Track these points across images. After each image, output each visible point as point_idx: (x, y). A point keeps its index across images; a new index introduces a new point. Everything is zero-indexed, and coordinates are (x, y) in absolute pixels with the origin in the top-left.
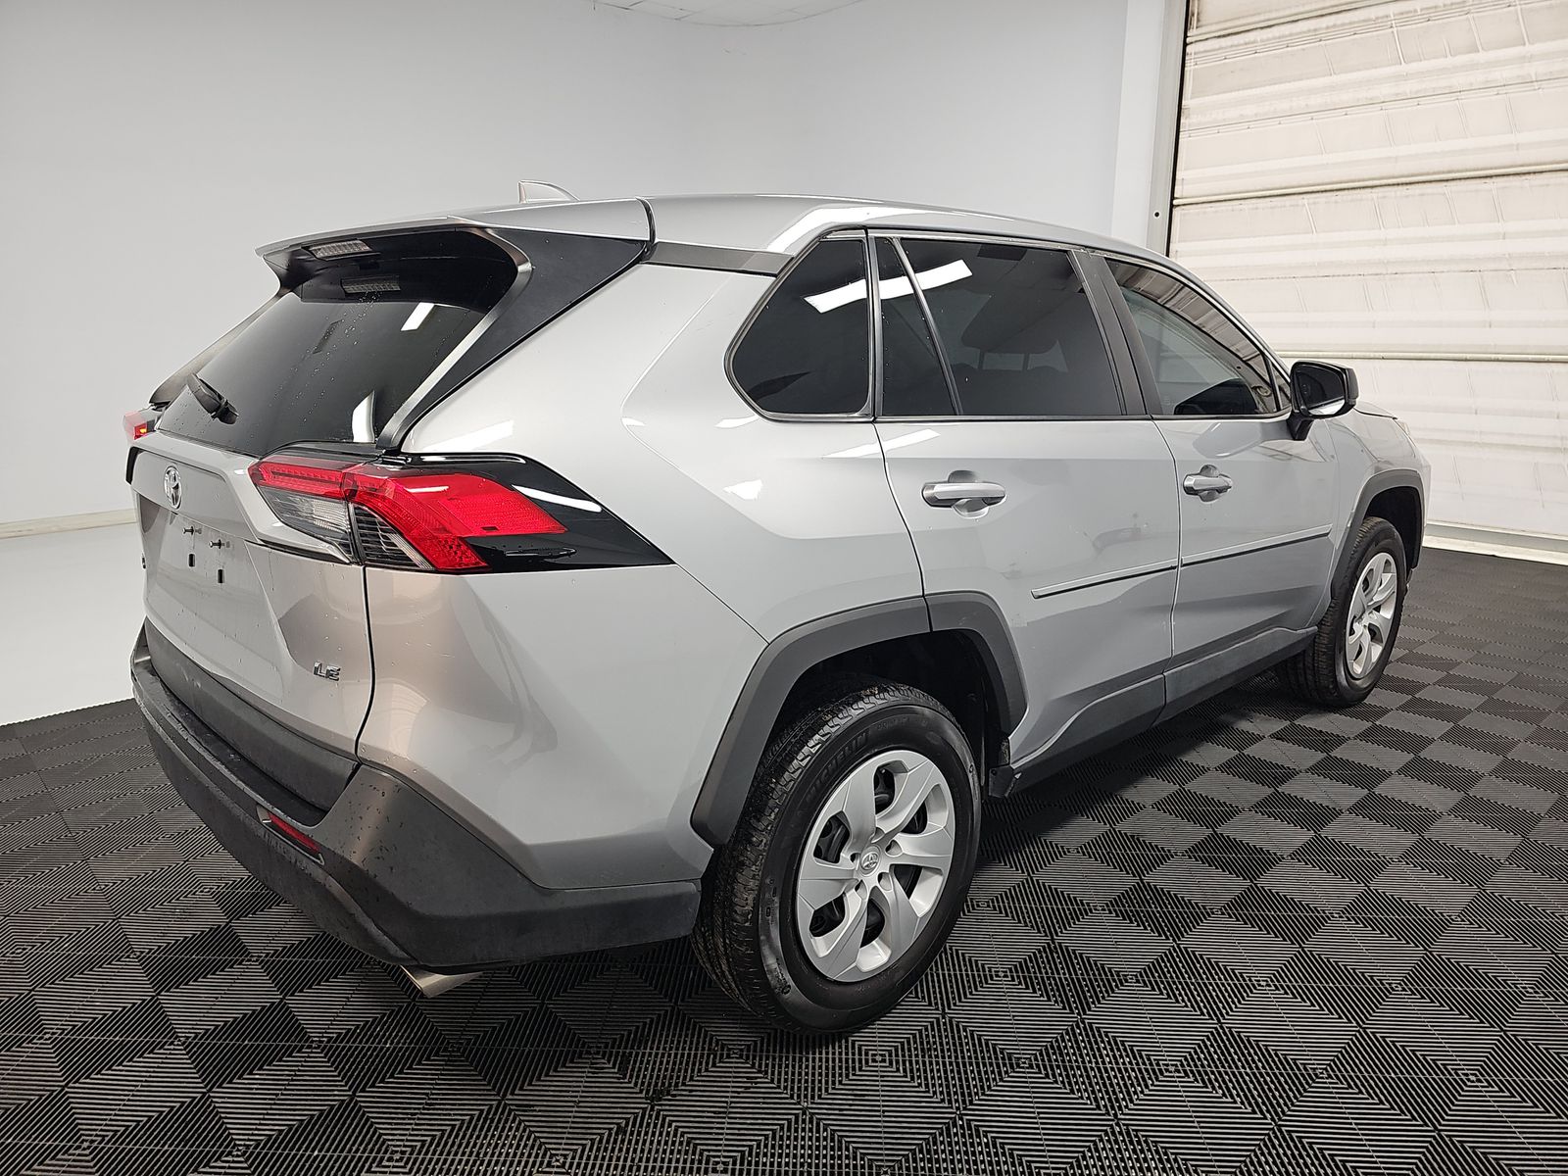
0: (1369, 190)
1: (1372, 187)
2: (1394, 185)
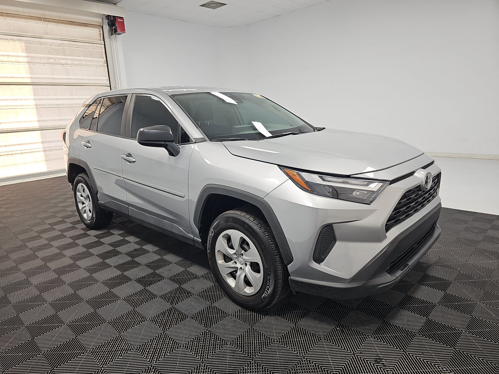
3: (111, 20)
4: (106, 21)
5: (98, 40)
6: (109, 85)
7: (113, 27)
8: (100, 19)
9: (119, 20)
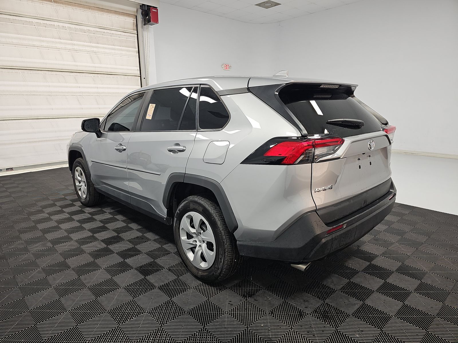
0: (40, 71)
1: (41, 70)
2: (47, 71)
3: (145, 10)
4: (140, 11)
5: (131, 30)
6: (140, 75)
7: (147, 17)
8: (134, 8)
9: (153, 10)
